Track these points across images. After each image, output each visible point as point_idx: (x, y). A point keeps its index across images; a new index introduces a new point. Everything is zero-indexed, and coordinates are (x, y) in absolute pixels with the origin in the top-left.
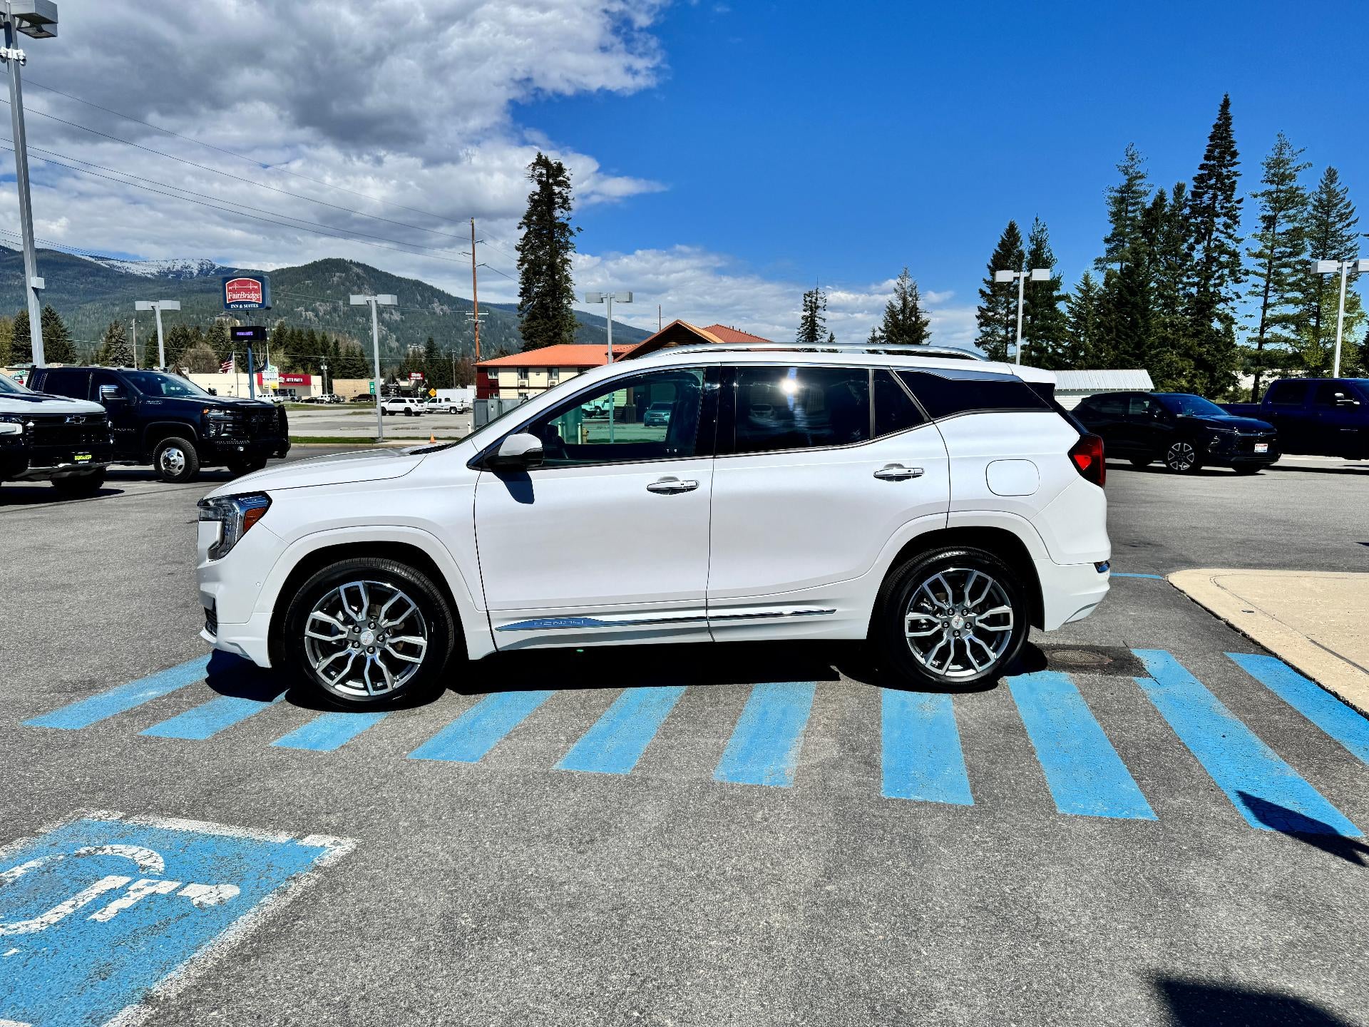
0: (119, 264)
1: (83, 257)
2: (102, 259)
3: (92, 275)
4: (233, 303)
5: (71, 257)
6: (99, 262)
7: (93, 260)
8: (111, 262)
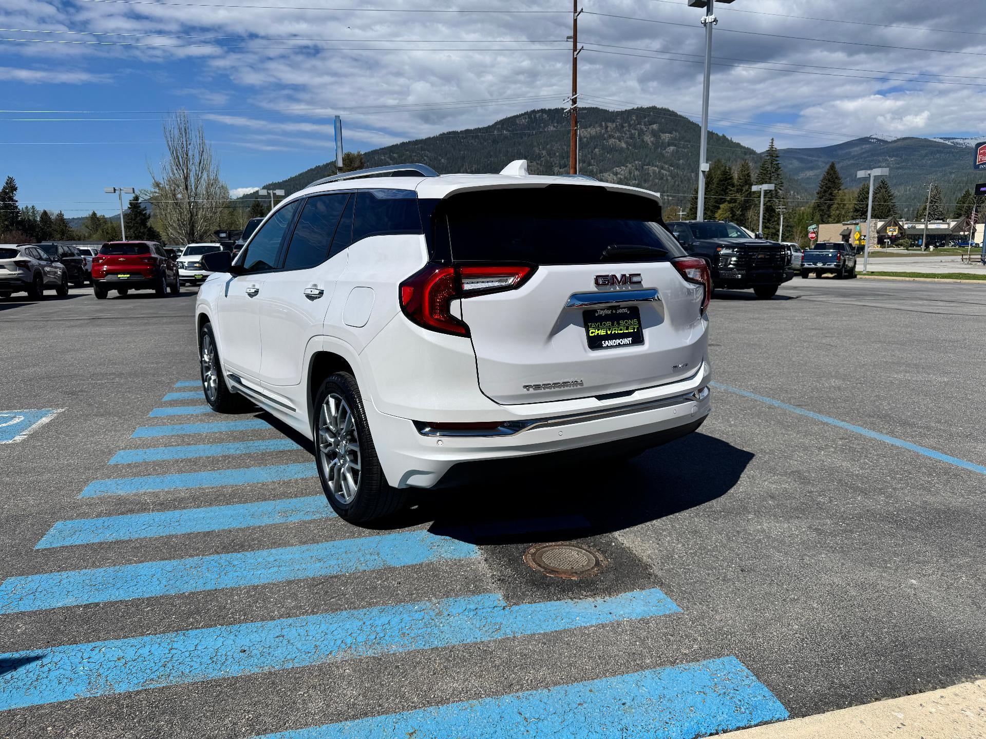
0: (961, 141)
1: (934, 140)
2: (949, 139)
3: (938, 152)
4: (982, 164)
5: (926, 140)
6: (947, 142)
7: (942, 141)
8: (955, 141)
